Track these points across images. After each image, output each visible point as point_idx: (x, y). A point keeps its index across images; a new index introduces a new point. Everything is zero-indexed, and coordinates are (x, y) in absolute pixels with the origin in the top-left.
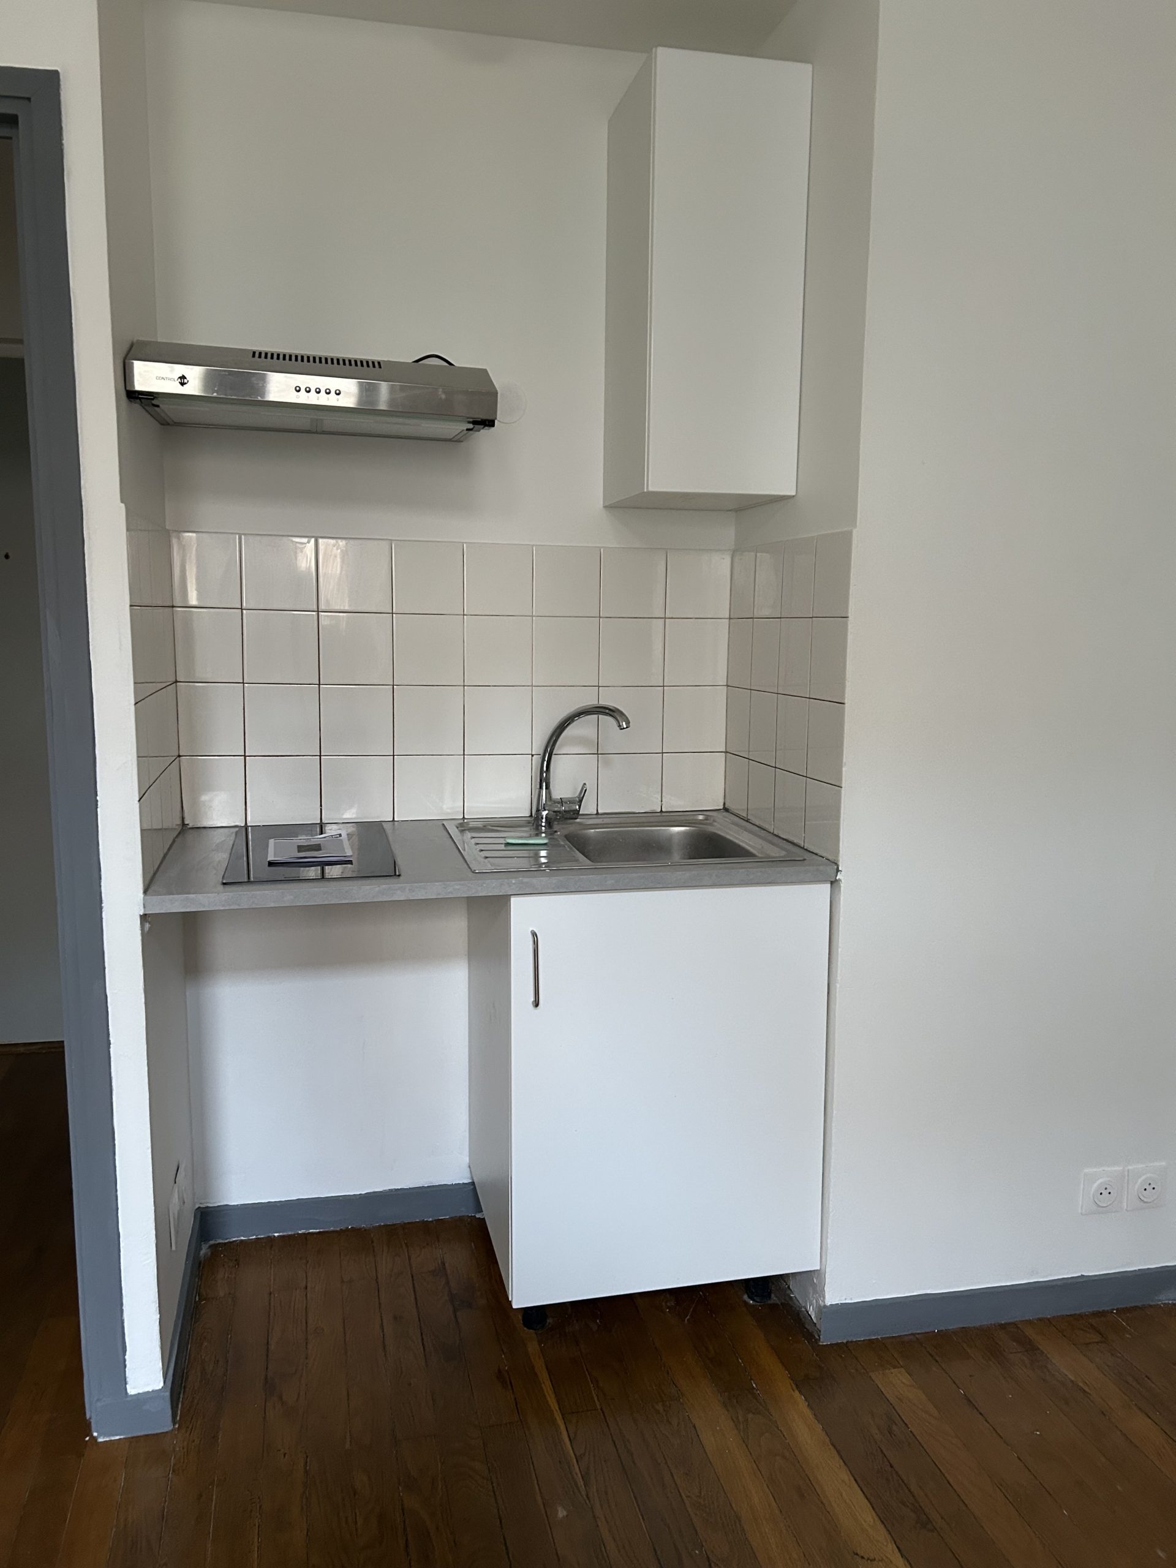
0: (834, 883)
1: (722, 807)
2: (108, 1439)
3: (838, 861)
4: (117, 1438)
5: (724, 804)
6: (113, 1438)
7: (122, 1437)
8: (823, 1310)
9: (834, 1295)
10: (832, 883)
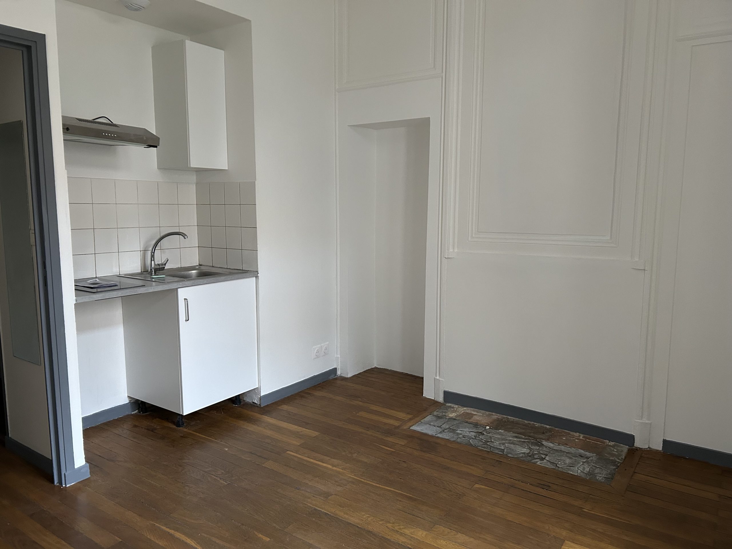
0: (257, 277)
1: (198, 265)
2: (70, 485)
3: (258, 271)
4: (73, 484)
5: (199, 263)
6: (71, 484)
7: (74, 483)
8: (261, 398)
9: (263, 393)
10: (256, 277)
